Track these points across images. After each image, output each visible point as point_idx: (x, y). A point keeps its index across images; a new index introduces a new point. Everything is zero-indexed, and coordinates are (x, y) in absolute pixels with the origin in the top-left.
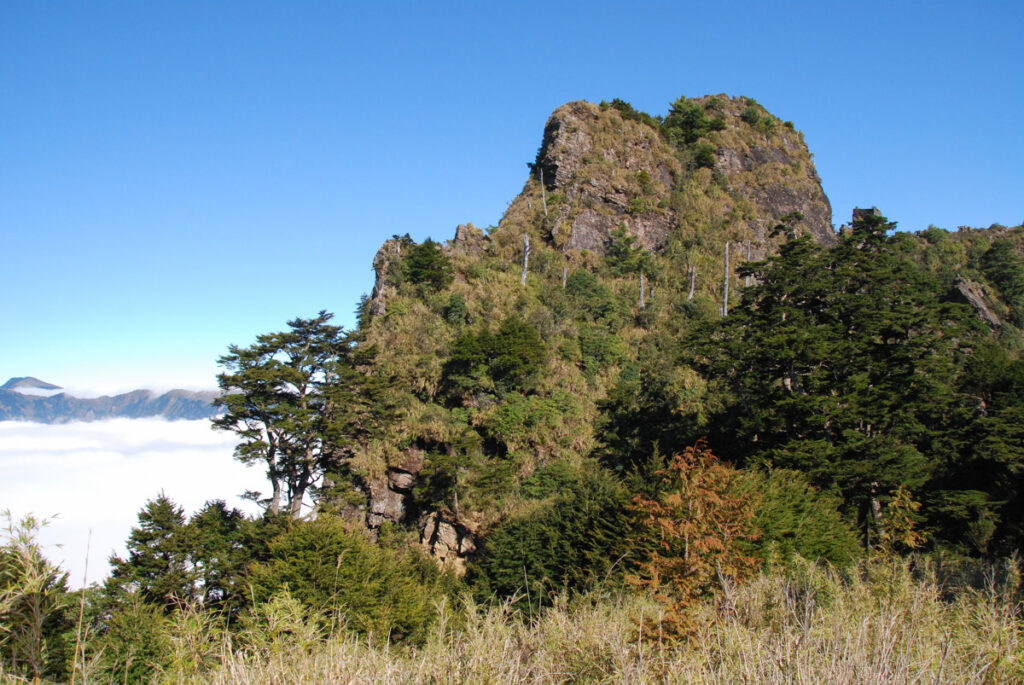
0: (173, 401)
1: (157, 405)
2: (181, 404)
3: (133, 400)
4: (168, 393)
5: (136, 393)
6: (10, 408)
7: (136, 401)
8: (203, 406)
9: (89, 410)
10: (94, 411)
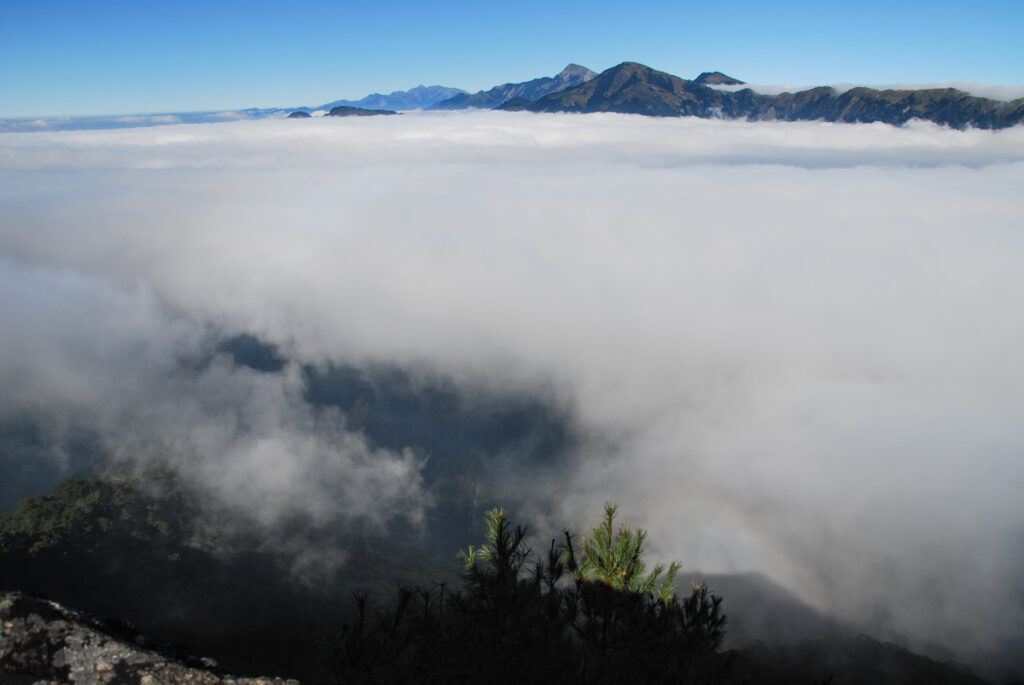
0: (855, 99)
1: (838, 103)
2: (863, 103)
3: (813, 97)
4: (850, 91)
5: (817, 90)
6: (702, 102)
7: (817, 99)
8: (887, 106)
9: (771, 106)
10: (776, 108)
